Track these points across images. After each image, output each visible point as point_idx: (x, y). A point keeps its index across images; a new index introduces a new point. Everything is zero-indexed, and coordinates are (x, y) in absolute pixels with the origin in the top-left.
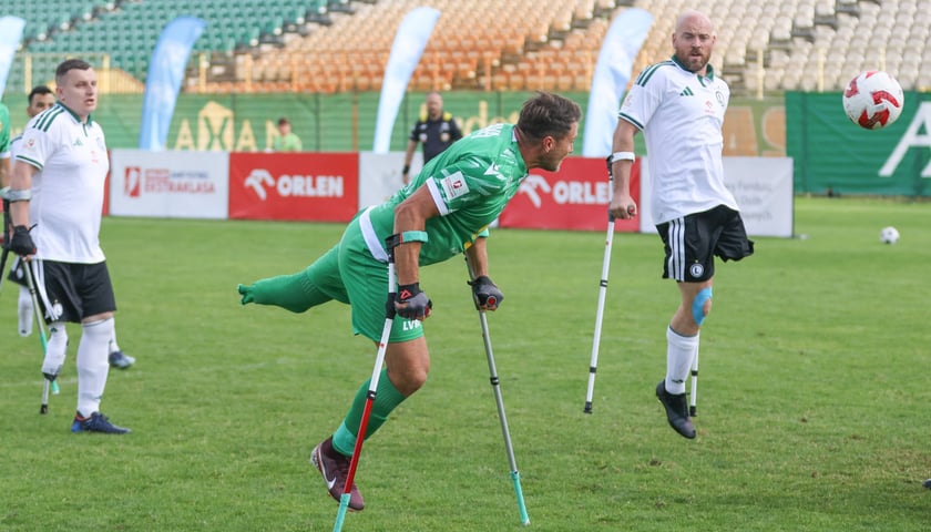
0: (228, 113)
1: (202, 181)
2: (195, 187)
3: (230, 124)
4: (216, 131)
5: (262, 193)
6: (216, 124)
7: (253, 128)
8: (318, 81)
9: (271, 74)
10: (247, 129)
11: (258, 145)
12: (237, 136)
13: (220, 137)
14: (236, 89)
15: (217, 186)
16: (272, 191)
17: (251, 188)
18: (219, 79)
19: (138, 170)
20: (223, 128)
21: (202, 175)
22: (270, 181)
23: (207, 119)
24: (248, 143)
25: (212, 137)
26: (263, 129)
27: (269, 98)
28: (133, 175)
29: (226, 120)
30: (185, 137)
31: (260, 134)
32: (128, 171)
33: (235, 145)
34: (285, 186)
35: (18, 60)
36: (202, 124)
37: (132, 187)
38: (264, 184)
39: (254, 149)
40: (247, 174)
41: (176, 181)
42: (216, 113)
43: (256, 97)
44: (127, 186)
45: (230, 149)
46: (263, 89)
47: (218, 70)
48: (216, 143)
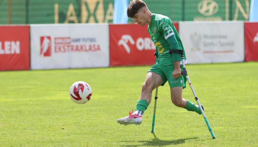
1: (92, 44)
2: (88, 48)
3: (101, 6)
4: (92, 11)
5: (128, 49)
6: (92, 7)
10: (111, 9)
12: (105, 13)
13: (94, 15)
15: (102, 47)
16: (133, 47)
17: (122, 46)
19: (49, 38)
20: (96, 9)
21: (92, 40)
22: (132, 42)
23: (86, 4)
25: (89, 14)
28: (46, 41)
29: (98, 4)
30: (71, 15)
32: (42, 39)
34: (141, 44)
36: (84, 8)
37: (45, 50)
40: (119, 38)
41: (75, 44)
44: (42, 50)
48: (92, 18)
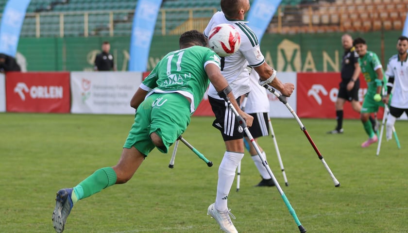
0: (297, 47)
3: (298, 54)
4: (289, 59)
5: (319, 100)
6: (289, 54)
7: (314, 56)
8: (357, 24)
9: (325, 20)
10: (309, 57)
11: (317, 68)
12: (303, 62)
13: (292, 63)
14: (302, 30)
17: (312, 97)
18: (290, 24)
20: (294, 56)
23: (283, 51)
24: (310, 66)
25: (286, 63)
26: (321, 57)
27: (325, 36)
29: (295, 51)
31: (318, 61)
33: (302, 68)
34: (335, 95)
35: (160, 13)
36: (280, 54)
38: (320, 94)
39: (315, 71)
40: (309, 88)
42: (288, 47)
43: (316, 36)
45: (299, 70)
46: (321, 30)
47: (290, 18)
48: (289, 67)
